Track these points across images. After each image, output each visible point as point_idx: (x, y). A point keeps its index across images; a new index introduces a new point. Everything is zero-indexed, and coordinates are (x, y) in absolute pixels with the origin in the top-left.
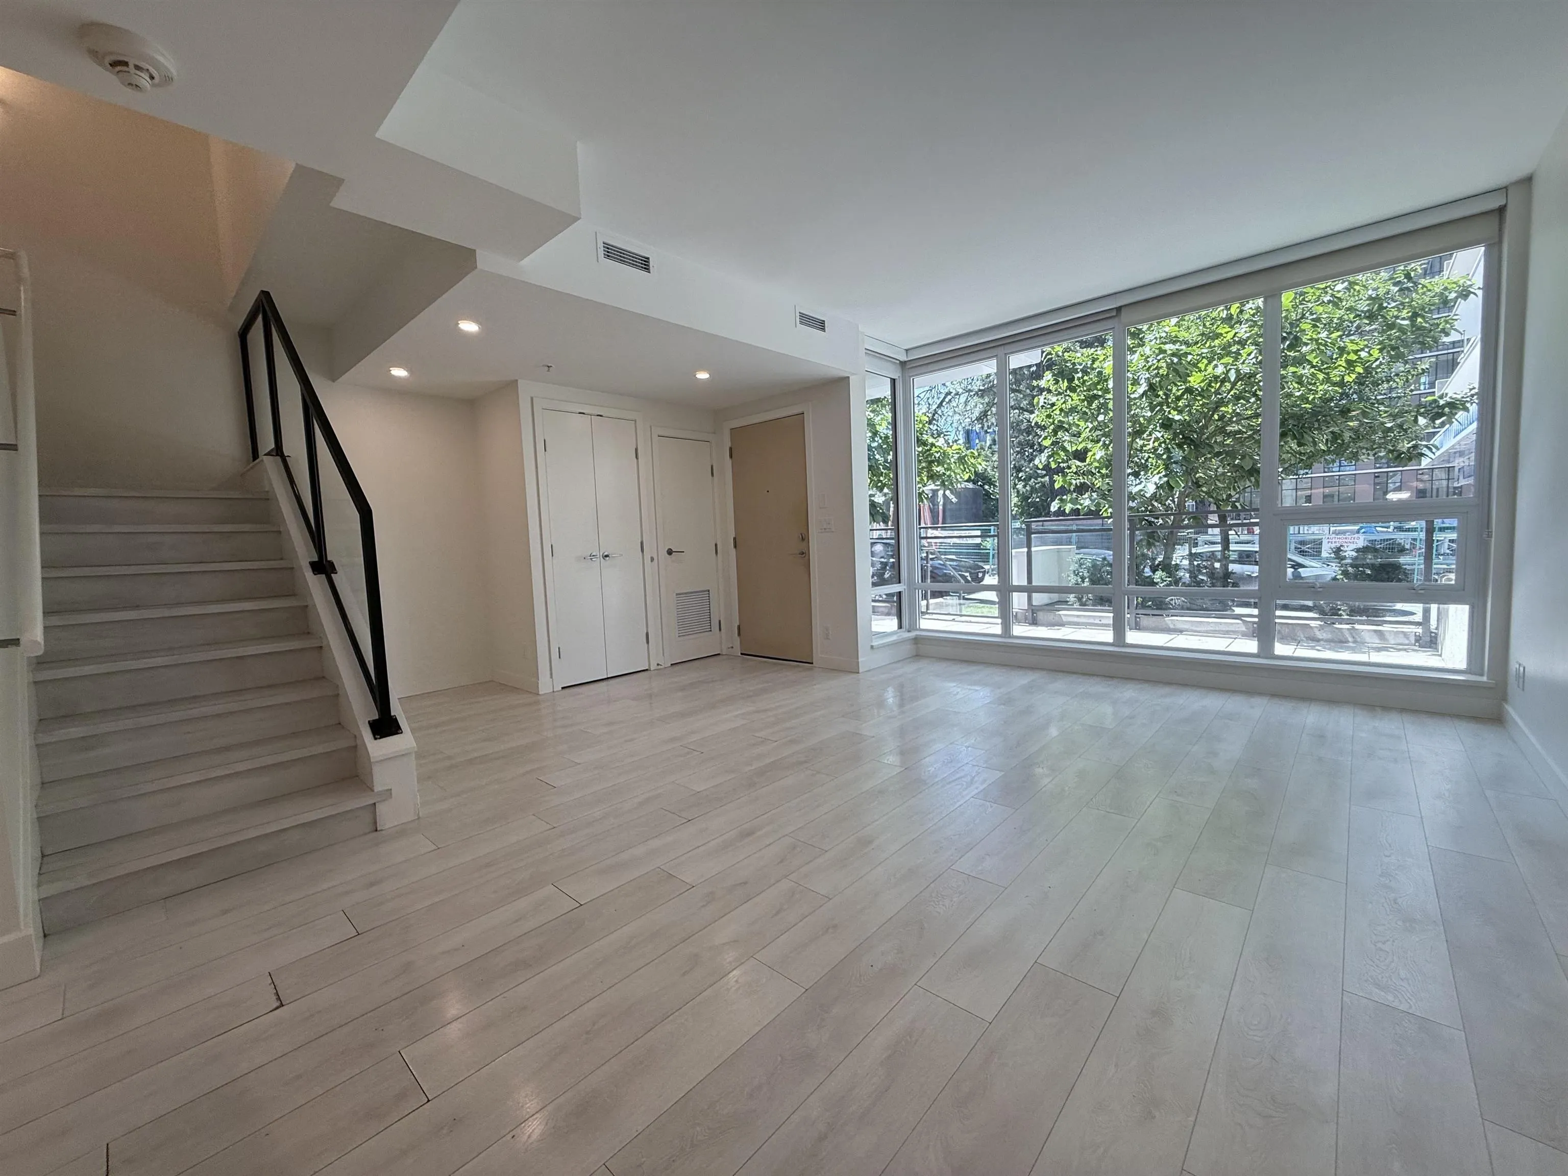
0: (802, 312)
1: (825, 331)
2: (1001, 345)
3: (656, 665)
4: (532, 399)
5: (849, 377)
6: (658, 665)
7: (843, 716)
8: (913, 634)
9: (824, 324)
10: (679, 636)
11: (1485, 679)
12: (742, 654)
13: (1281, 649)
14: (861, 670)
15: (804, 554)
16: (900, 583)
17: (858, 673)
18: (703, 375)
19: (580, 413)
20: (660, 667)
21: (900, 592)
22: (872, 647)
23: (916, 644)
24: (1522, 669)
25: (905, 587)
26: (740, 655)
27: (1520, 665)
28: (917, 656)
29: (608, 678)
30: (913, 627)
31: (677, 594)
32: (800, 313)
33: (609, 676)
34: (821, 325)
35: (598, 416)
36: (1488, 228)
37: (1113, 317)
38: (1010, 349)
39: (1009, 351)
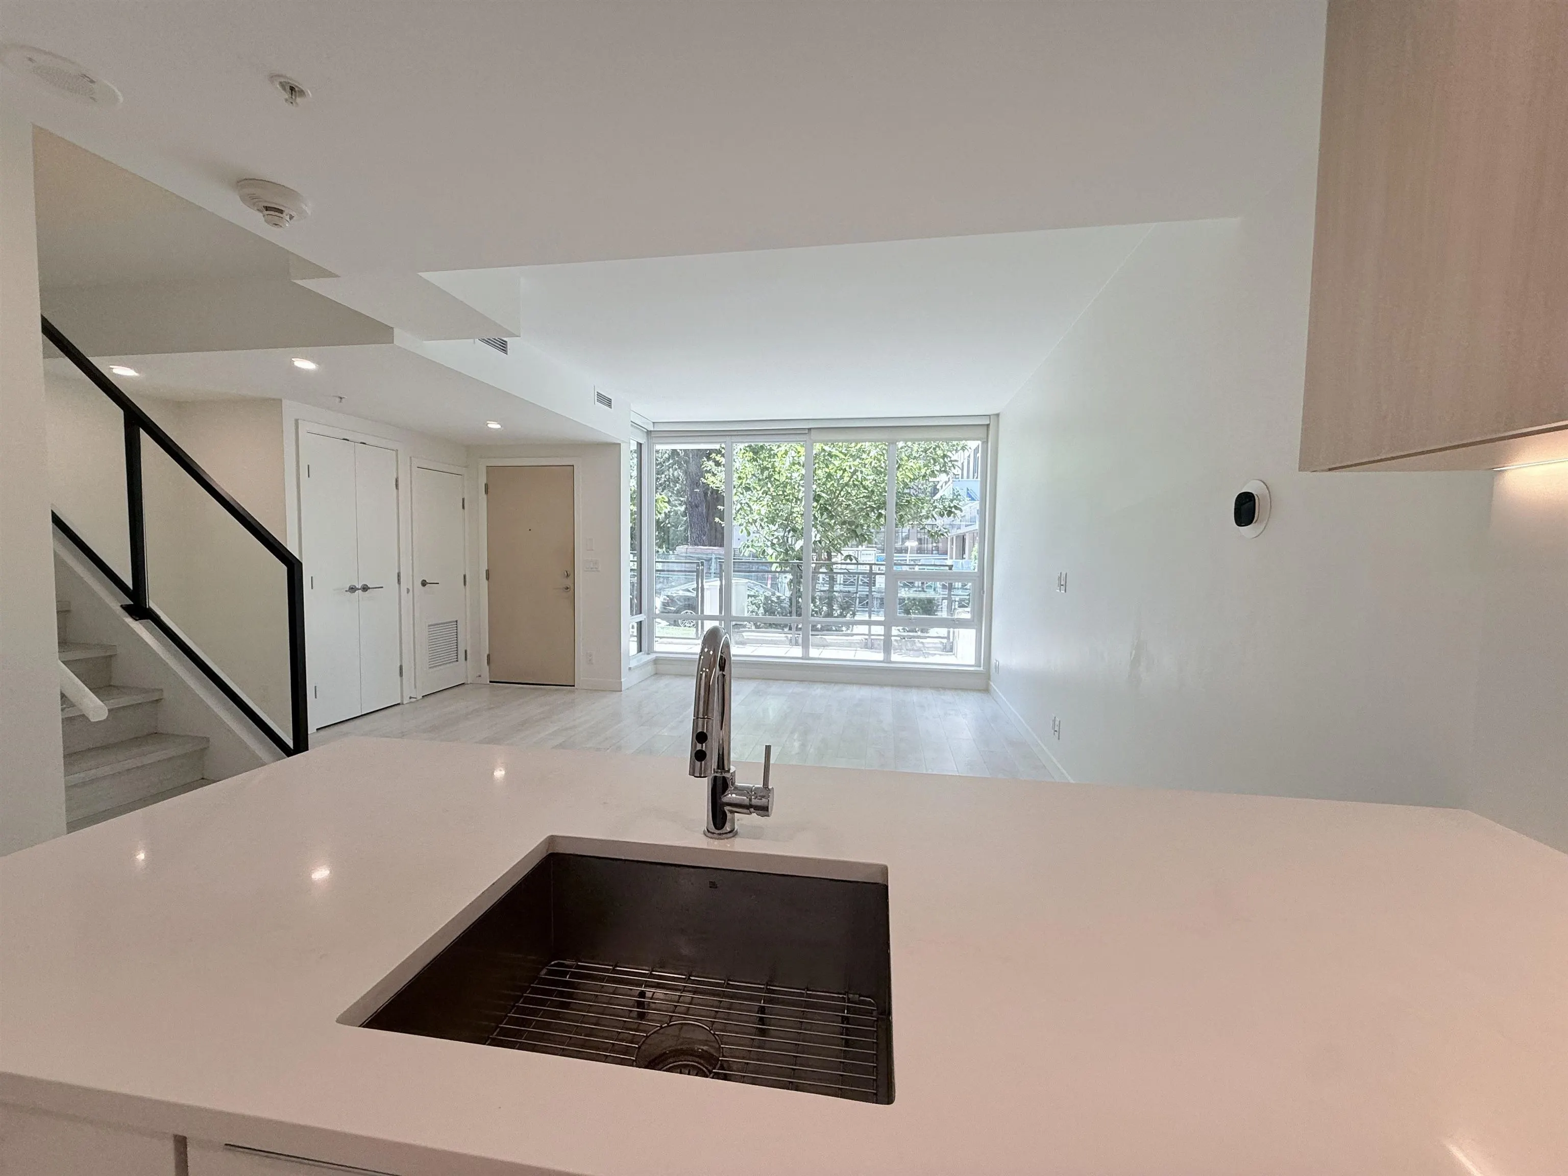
0: (599, 392)
1: (611, 408)
2: (729, 435)
3: (408, 698)
4: (297, 421)
5: (620, 444)
6: (410, 698)
7: (642, 725)
8: (653, 656)
9: (611, 402)
10: (430, 668)
11: (982, 668)
12: (491, 682)
13: (895, 657)
14: (623, 689)
15: (569, 590)
16: (641, 613)
17: (621, 691)
18: (493, 425)
19: (344, 439)
20: (413, 700)
21: (641, 622)
22: (630, 669)
23: (655, 664)
24: (997, 664)
25: (645, 617)
26: (488, 682)
27: (997, 661)
28: (657, 674)
29: (362, 715)
30: (650, 651)
31: (429, 626)
32: (597, 392)
33: (363, 714)
34: (608, 402)
35: (361, 443)
36: (982, 432)
37: (806, 434)
38: (734, 439)
39: (733, 441)
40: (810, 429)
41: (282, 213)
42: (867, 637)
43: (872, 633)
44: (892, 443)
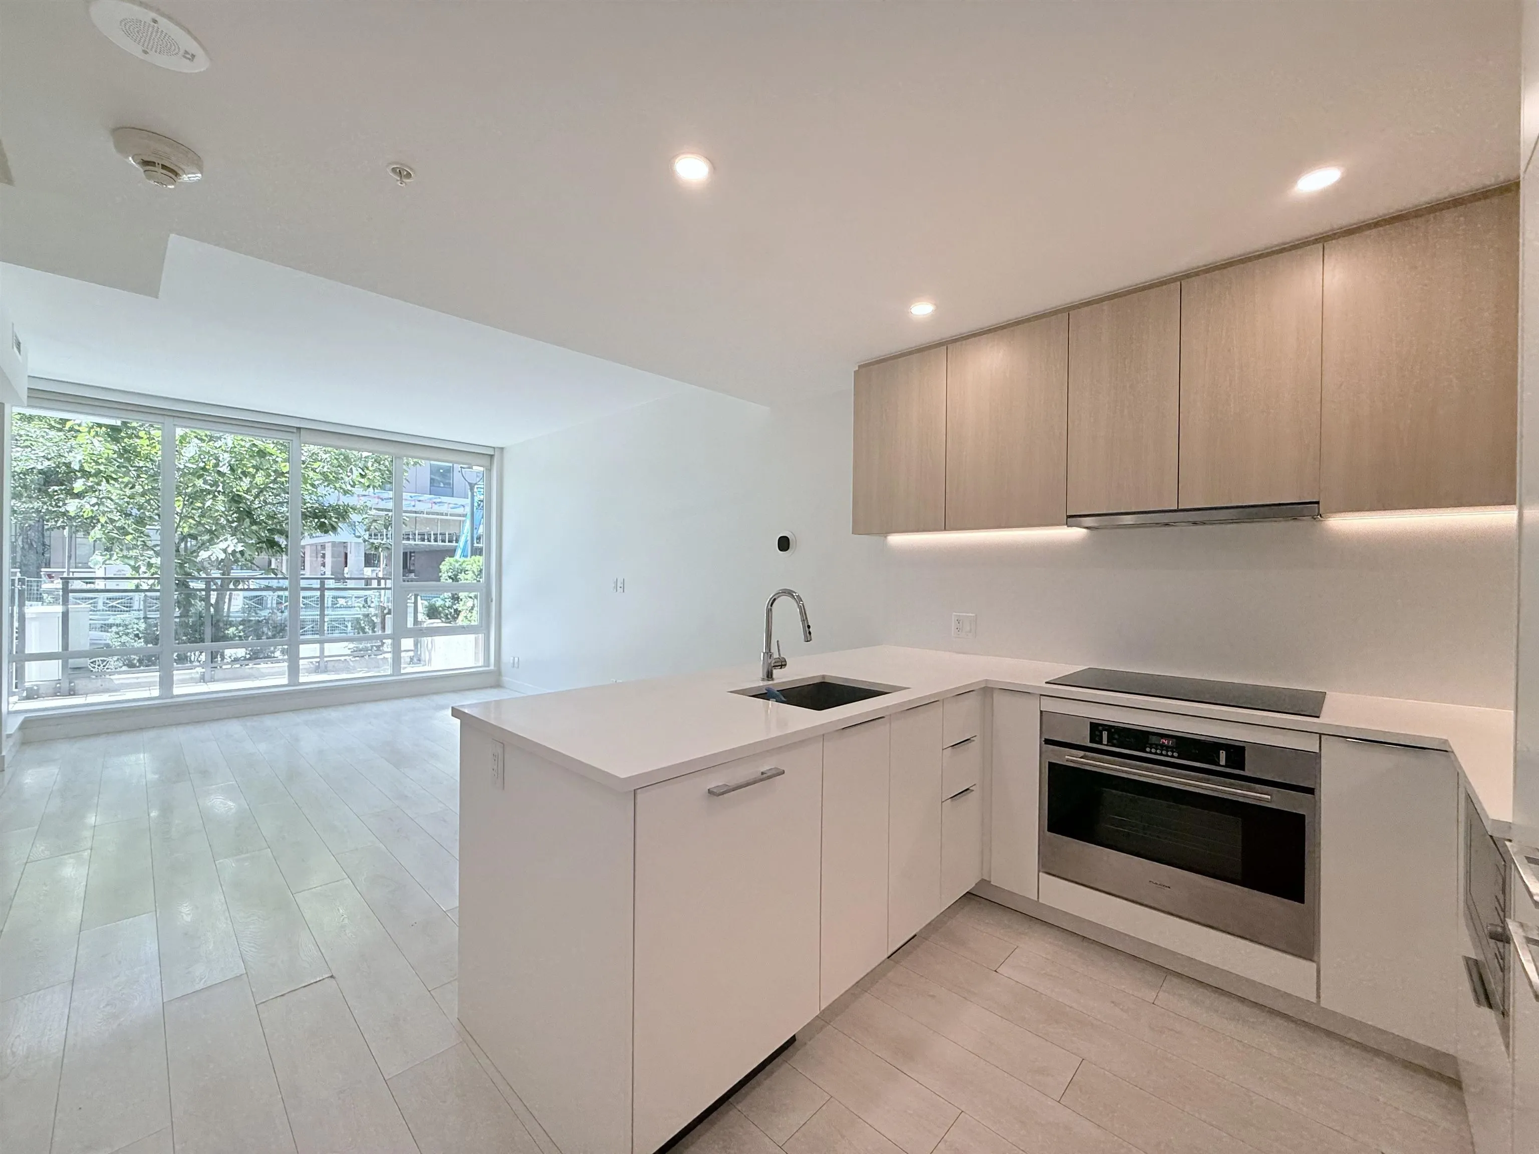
1: (20, 355)
8: (23, 717)
11: (490, 669)
14: (5, 766)
22: (7, 736)
23: (23, 729)
24: (515, 660)
27: (513, 658)
34: (19, 347)
36: (486, 461)
37: (292, 432)
38: (177, 421)
39: (176, 423)
40: (299, 429)
41: (155, 166)
42: (318, 660)
43: (326, 654)
44: (399, 458)
